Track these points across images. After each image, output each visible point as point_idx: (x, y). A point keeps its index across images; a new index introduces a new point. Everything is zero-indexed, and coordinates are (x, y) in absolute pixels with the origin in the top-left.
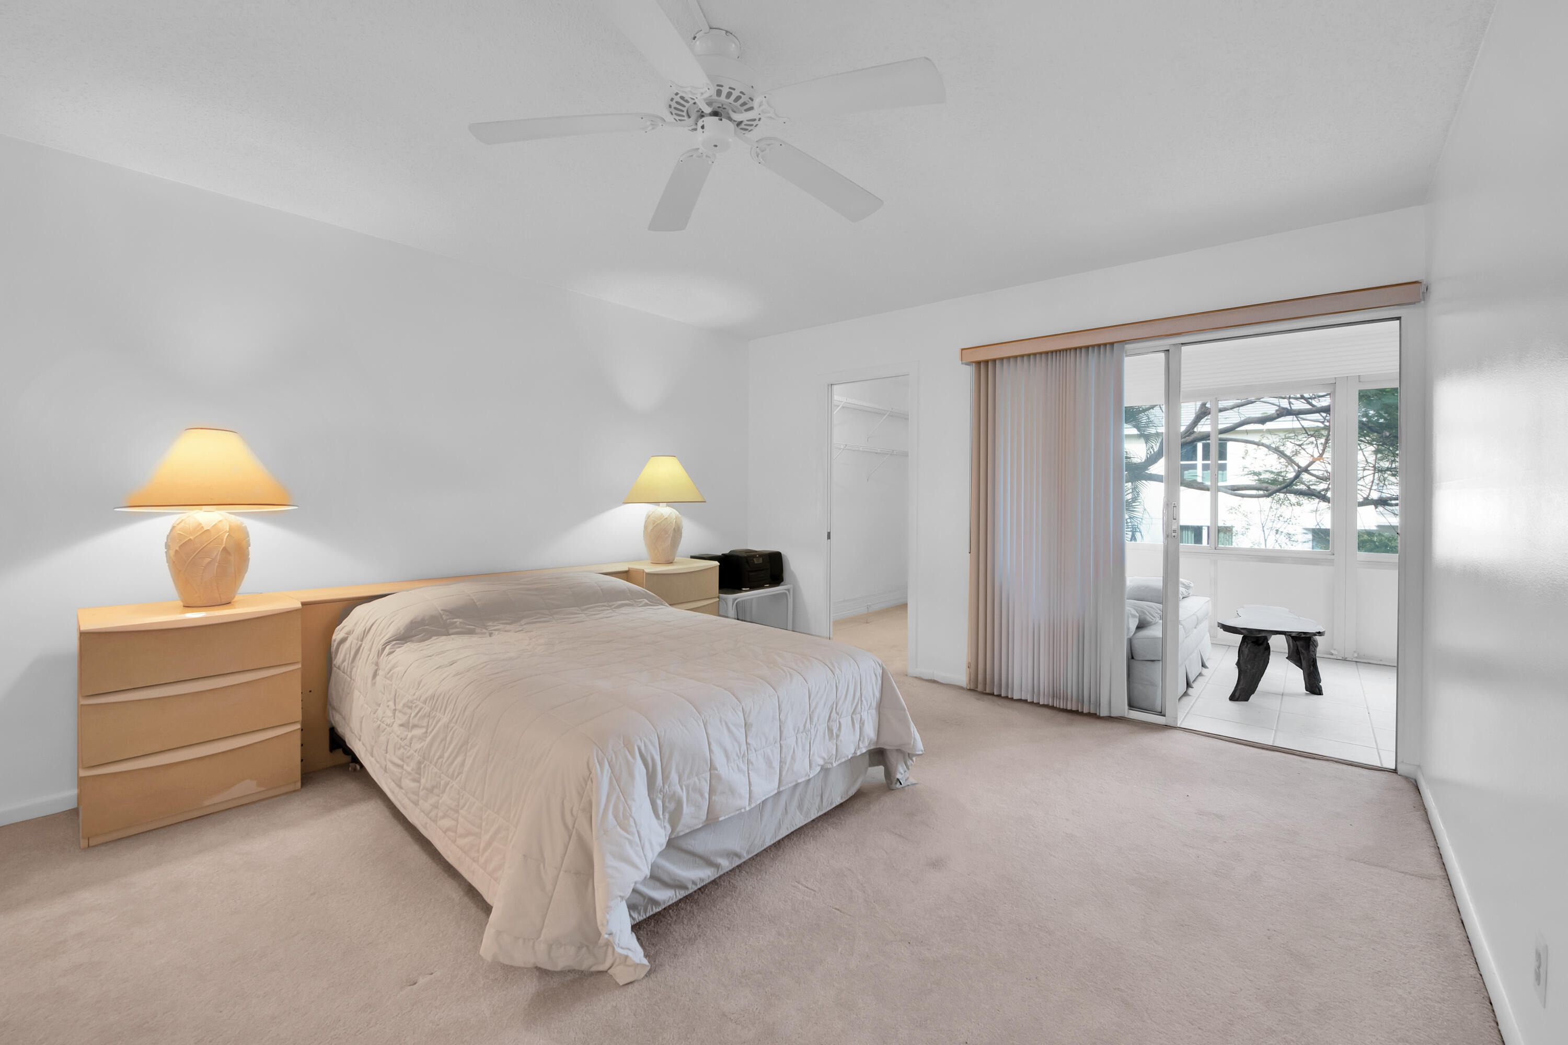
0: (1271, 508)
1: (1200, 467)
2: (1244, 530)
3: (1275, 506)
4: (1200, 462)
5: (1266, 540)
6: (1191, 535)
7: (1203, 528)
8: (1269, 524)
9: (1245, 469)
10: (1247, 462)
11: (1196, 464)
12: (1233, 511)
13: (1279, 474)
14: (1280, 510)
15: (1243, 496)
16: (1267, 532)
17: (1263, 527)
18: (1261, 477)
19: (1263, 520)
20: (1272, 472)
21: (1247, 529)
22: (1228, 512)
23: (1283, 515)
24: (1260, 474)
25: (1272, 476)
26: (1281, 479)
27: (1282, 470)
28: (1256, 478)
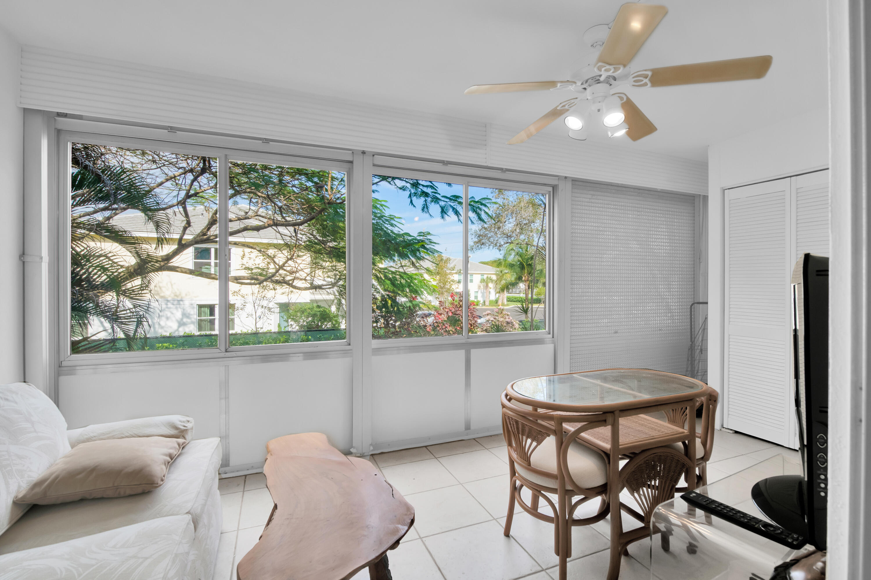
0: (259, 291)
1: (213, 264)
2: (242, 306)
3: (261, 290)
4: (213, 261)
5: (256, 313)
6: (207, 311)
7: (216, 306)
8: (258, 302)
9: (243, 266)
10: (245, 261)
11: (210, 262)
12: (235, 294)
13: (263, 270)
14: (264, 292)
15: (242, 284)
16: (256, 307)
17: (254, 304)
18: (253, 271)
19: (254, 299)
20: (258, 268)
21: (244, 306)
22: (232, 295)
23: (266, 296)
24: (252, 269)
25: (259, 271)
26: (264, 273)
27: (265, 267)
28: (250, 272)
